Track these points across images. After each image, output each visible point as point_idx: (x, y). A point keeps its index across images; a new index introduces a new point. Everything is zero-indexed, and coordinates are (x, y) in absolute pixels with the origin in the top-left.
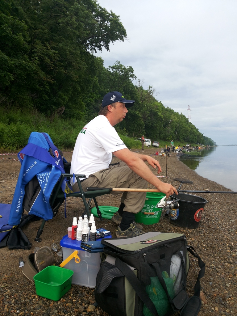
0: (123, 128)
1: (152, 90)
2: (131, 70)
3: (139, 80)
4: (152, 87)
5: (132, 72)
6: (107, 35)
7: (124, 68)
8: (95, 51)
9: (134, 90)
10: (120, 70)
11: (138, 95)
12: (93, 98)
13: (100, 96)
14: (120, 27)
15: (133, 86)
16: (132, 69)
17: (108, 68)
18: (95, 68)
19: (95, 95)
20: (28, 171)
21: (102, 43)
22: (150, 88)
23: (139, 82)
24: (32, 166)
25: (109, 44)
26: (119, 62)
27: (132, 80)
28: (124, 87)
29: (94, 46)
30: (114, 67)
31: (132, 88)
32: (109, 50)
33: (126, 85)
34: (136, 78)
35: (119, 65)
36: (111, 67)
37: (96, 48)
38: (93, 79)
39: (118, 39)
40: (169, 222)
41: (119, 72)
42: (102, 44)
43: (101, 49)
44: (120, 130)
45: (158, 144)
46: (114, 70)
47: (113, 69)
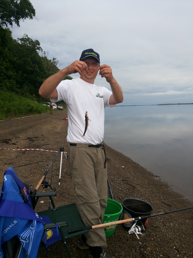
0: (32, 94)
1: (56, 62)
2: (37, 43)
3: (45, 52)
4: (55, 59)
5: (39, 45)
6: (17, 12)
7: (31, 41)
8: (6, 25)
9: (41, 61)
10: (28, 42)
11: (44, 65)
12: (3, 66)
13: (10, 65)
14: (29, 6)
15: (40, 57)
16: (39, 42)
17: (17, 39)
18: (6, 40)
19: (5, 63)
20: (6, 231)
21: (12, 18)
22: (54, 59)
23: (45, 53)
24: (12, 225)
25: (19, 20)
26: (27, 35)
27: (39, 51)
28: (32, 58)
29: (5, 20)
30: (22, 40)
31: (39, 59)
32: (19, 26)
33: (34, 56)
34: (42, 51)
35: (26, 38)
36: (20, 39)
37: (7, 23)
38: (5, 51)
39: (28, 17)
40: (122, 228)
41: (27, 44)
42: (13, 20)
43: (11, 24)
44: (29, 96)
45: (62, 107)
46: (23, 42)
47: (21, 41)
